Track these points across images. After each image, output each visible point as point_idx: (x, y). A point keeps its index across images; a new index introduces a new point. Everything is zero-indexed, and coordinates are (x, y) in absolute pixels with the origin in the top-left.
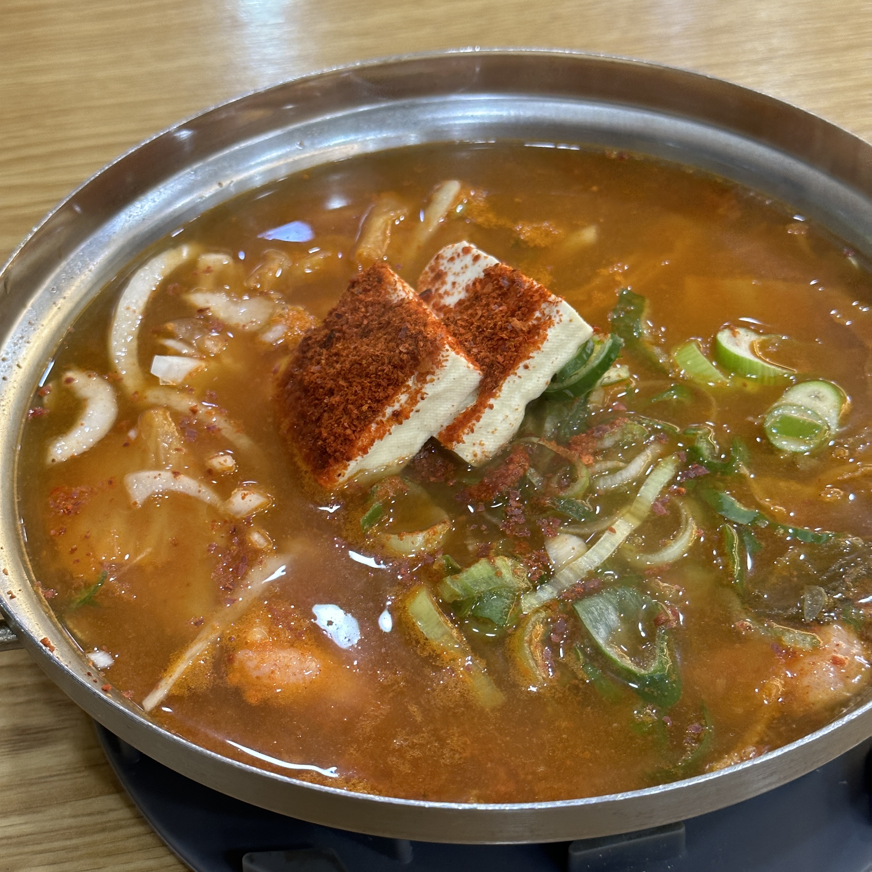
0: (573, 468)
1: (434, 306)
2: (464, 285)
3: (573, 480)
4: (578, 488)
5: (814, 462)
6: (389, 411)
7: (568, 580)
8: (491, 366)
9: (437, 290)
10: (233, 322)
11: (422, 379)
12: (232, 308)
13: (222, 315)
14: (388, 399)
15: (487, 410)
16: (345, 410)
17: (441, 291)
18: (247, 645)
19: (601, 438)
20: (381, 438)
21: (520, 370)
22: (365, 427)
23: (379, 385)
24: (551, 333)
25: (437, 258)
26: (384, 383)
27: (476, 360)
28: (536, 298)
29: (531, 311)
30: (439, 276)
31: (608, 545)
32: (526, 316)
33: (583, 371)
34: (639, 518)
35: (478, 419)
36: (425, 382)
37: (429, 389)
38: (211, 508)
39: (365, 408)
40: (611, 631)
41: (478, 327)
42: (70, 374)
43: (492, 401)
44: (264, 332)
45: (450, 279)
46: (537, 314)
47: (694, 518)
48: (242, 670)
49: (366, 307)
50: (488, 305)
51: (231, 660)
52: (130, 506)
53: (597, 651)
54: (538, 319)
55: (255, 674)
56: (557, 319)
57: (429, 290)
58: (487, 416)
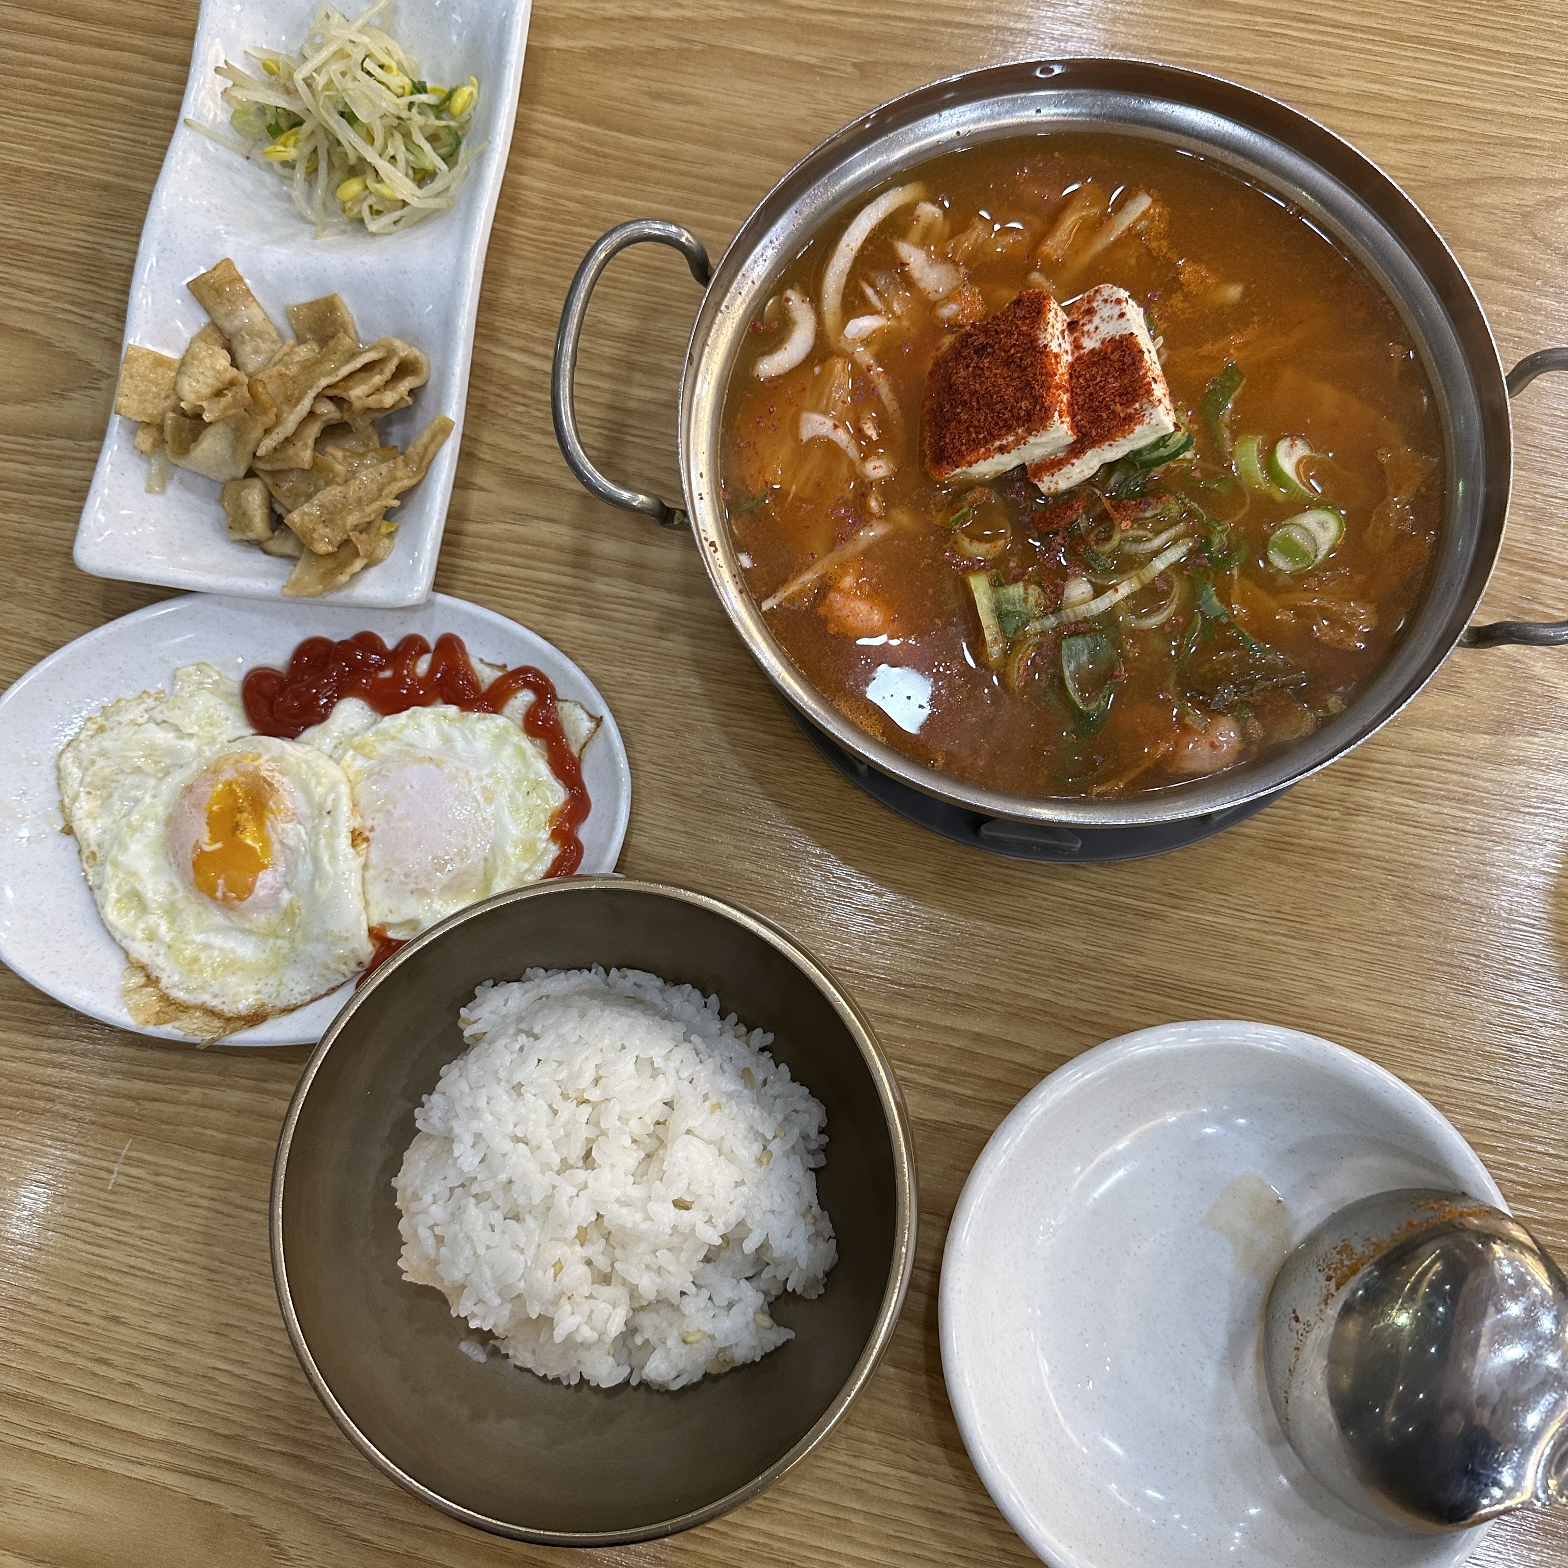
0: (1112, 528)
1: (1075, 340)
2: (1102, 336)
3: (1109, 538)
4: (1108, 547)
5: (1290, 581)
6: (997, 443)
7: (1068, 616)
8: (1084, 435)
9: (1083, 325)
10: (922, 285)
11: (1029, 432)
12: (927, 269)
13: (916, 274)
14: (1000, 437)
15: (1069, 466)
16: (968, 428)
17: (1086, 328)
18: (840, 590)
19: (1144, 511)
20: (985, 459)
21: (1105, 446)
22: (976, 449)
23: (997, 424)
24: (1138, 429)
25: (1097, 291)
26: (1001, 424)
27: (1075, 426)
28: (1142, 392)
29: (1135, 401)
30: (1090, 312)
31: (1107, 600)
32: (1127, 404)
33: (1156, 454)
34: (1141, 582)
35: (1060, 470)
36: (1030, 434)
37: (1031, 439)
38: (851, 463)
39: (981, 436)
40: (1079, 668)
41: (1091, 394)
42: (790, 293)
43: (1074, 461)
44: (942, 306)
45: (1096, 320)
46: (1137, 405)
47: (1179, 598)
48: (830, 606)
49: (1019, 334)
50: (1108, 374)
51: (825, 597)
52: (798, 440)
53: (1062, 680)
54: (1136, 409)
55: (838, 613)
56: (1147, 420)
57: (1077, 322)
58: (1067, 469)
